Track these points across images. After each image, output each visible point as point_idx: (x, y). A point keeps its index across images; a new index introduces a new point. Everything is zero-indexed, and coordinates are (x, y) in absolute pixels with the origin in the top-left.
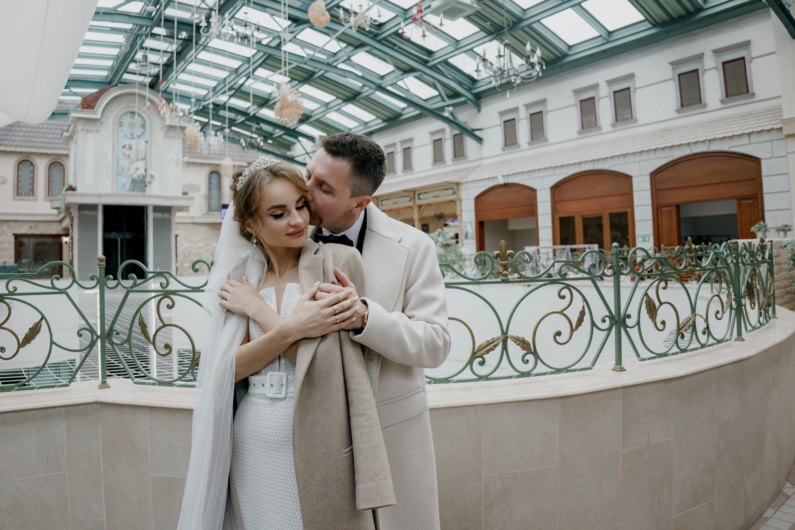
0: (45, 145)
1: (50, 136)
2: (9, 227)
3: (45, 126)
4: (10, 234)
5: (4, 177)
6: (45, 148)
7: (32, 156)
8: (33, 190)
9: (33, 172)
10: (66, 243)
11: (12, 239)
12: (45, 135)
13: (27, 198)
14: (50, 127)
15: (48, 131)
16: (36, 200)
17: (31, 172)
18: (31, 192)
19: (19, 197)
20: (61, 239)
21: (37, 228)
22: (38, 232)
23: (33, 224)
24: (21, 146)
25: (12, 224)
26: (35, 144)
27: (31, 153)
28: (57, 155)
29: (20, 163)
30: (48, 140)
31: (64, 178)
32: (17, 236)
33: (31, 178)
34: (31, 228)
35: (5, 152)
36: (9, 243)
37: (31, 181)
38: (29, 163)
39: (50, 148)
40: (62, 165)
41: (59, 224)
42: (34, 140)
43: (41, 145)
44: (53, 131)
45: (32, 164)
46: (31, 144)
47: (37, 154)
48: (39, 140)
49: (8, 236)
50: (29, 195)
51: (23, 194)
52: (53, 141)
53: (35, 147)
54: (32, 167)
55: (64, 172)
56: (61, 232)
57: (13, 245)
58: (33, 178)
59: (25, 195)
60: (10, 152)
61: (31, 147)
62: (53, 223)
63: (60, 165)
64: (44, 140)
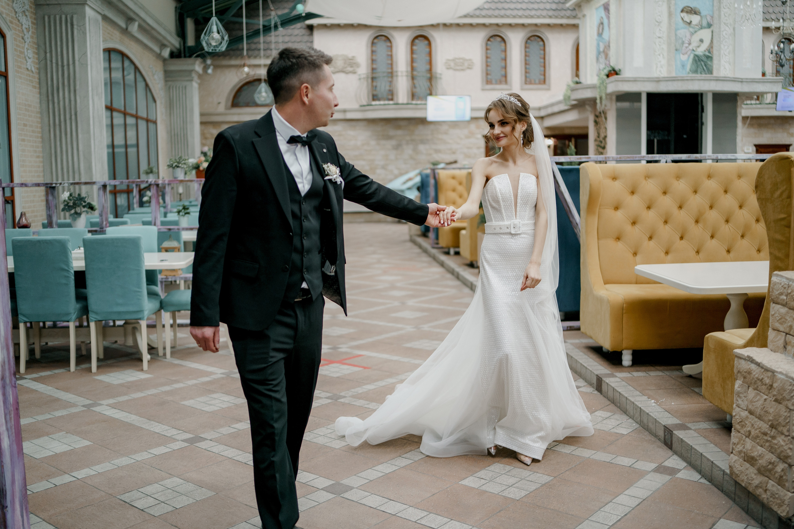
0: (520, 13)
2: (478, 127)
4: (480, 136)
5: (470, 60)
6: (520, 17)
7: (503, 30)
8: (506, 76)
9: (505, 51)
11: (482, 143)
13: (498, 87)
17: (502, 51)
18: (504, 79)
19: (489, 87)
24: (490, 17)
26: (508, 13)
27: (504, 25)
28: (536, 25)
29: (489, 40)
30: (524, 6)
31: (544, 59)
33: (502, 59)
35: (471, 25)
36: (478, 148)
37: (503, 64)
38: (499, 39)
39: (526, 17)
40: (543, 40)
42: (507, 6)
43: (515, 13)
45: (503, 40)
46: (502, 12)
47: (510, 26)
48: (512, 6)
49: (478, 139)
50: (500, 82)
51: (494, 81)
52: (531, 6)
53: (508, 17)
54: (503, 44)
55: (544, 50)
57: (483, 150)
58: (505, 59)
59: (496, 83)
60: (478, 25)
61: (502, 17)
63: (539, 40)
64: (519, 6)
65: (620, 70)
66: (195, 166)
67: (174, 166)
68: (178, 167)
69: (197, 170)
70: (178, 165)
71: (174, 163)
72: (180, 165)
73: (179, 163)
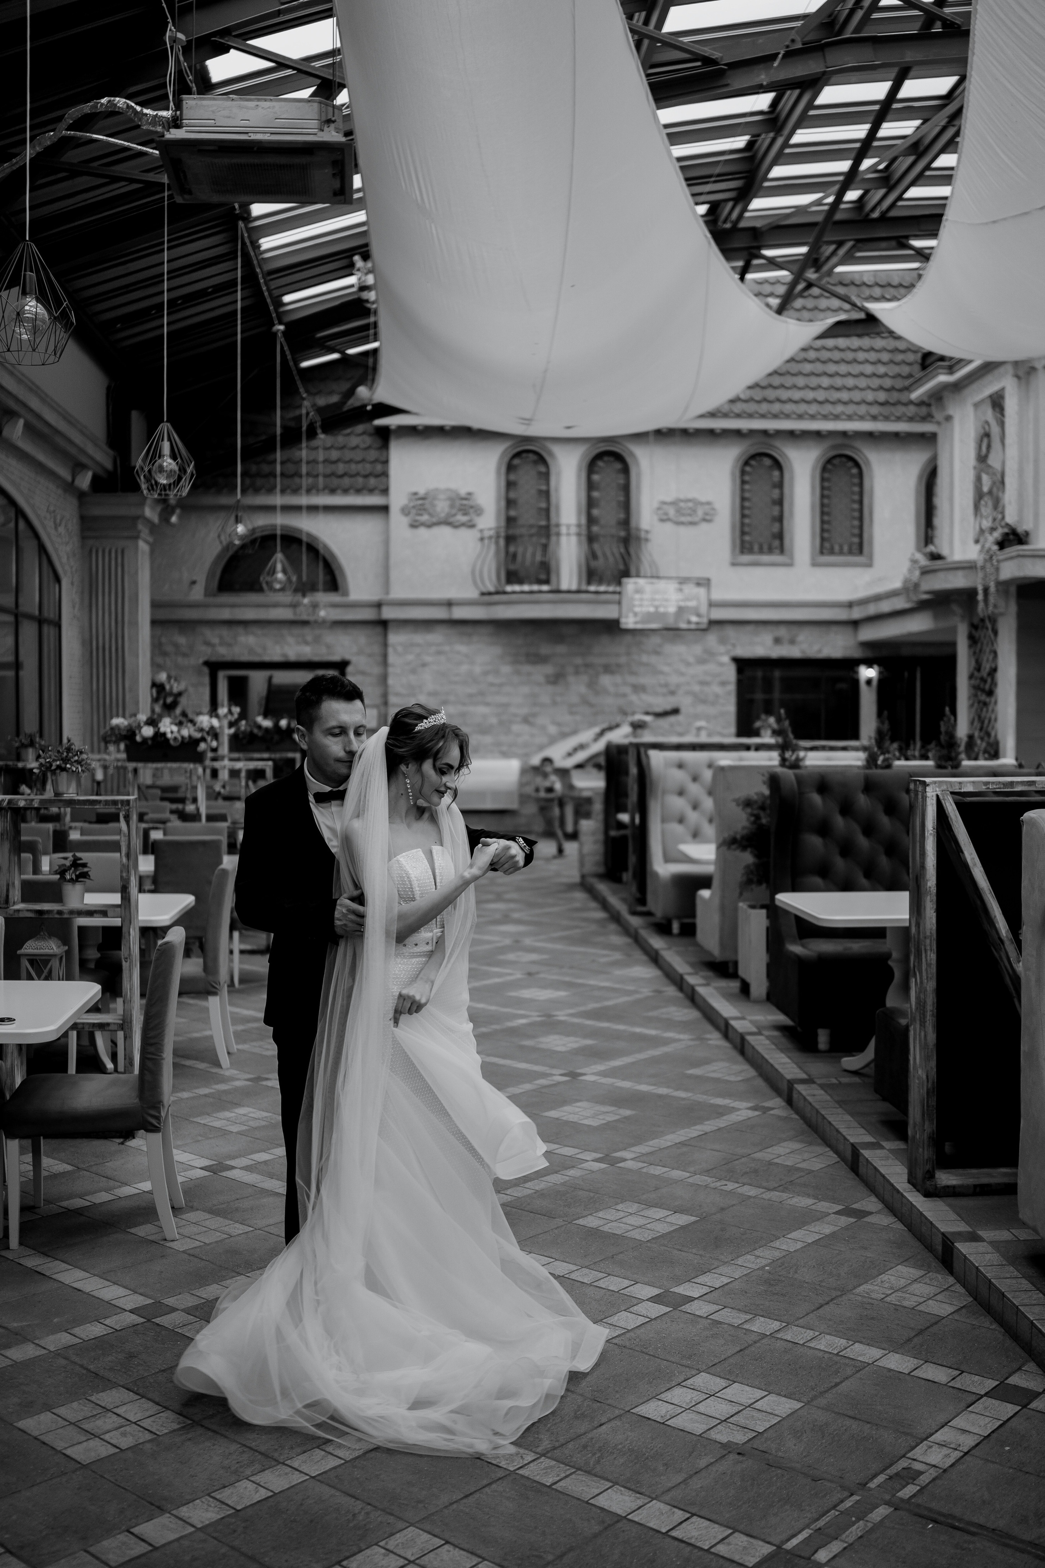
0: (813, 409)
1: (825, 382)
2: (723, 641)
3: (812, 355)
4: (726, 659)
5: (708, 503)
6: (813, 417)
7: (778, 443)
8: (780, 536)
9: (781, 485)
10: (869, 682)
11: (731, 673)
12: (814, 381)
13: (765, 558)
14: (825, 355)
15: (819, 368)
16: (790, 565)
17: (775, 485)
18: (778, 543)
19: (748, 558)
20: (857, 673)
21: (792, 642)
22: (794, 652)
23: (782, 632)
24: (750, 416)
25: (730, 631)
26: (788, 408)
27: (779, 433)
28: (844, 434)
29: (747, 463)
30: (821, 395)
31: (861, 502)
32: (743, 665)
33: (774, 503)
34: (777, 641)
36: (723, 684)
37: (777, 511)
38: (767, 462)
39: (825, 417)
40: (857, 465)
41: (849, 630)
42: (784, 394)
43: (802, 408)
44: (831, 368)
45: (777, 465)
46: (776, 407)
47: (792, 435)
48: (797, 395)
49: (721, 665)
50: (770, 551)
51: (756, 547)
52: (836, 395)
53: (787, 416)
54: (776, 473)
55: (861, 484)
56: (857, 654)
57: (732, 688)
59: (761, 551)
60: (726, 434)
61: (775, 416)
62: (834, 628)
63: (850, 464)
64: (810, 395)
65: (1027, 534)
66: (124, 733)
67: (53, 768)
68: (64, 769)
69: (128, 742)
70: (63, 766)
71: (54, 760)
72: (68, 766)
73: (66, 760)
